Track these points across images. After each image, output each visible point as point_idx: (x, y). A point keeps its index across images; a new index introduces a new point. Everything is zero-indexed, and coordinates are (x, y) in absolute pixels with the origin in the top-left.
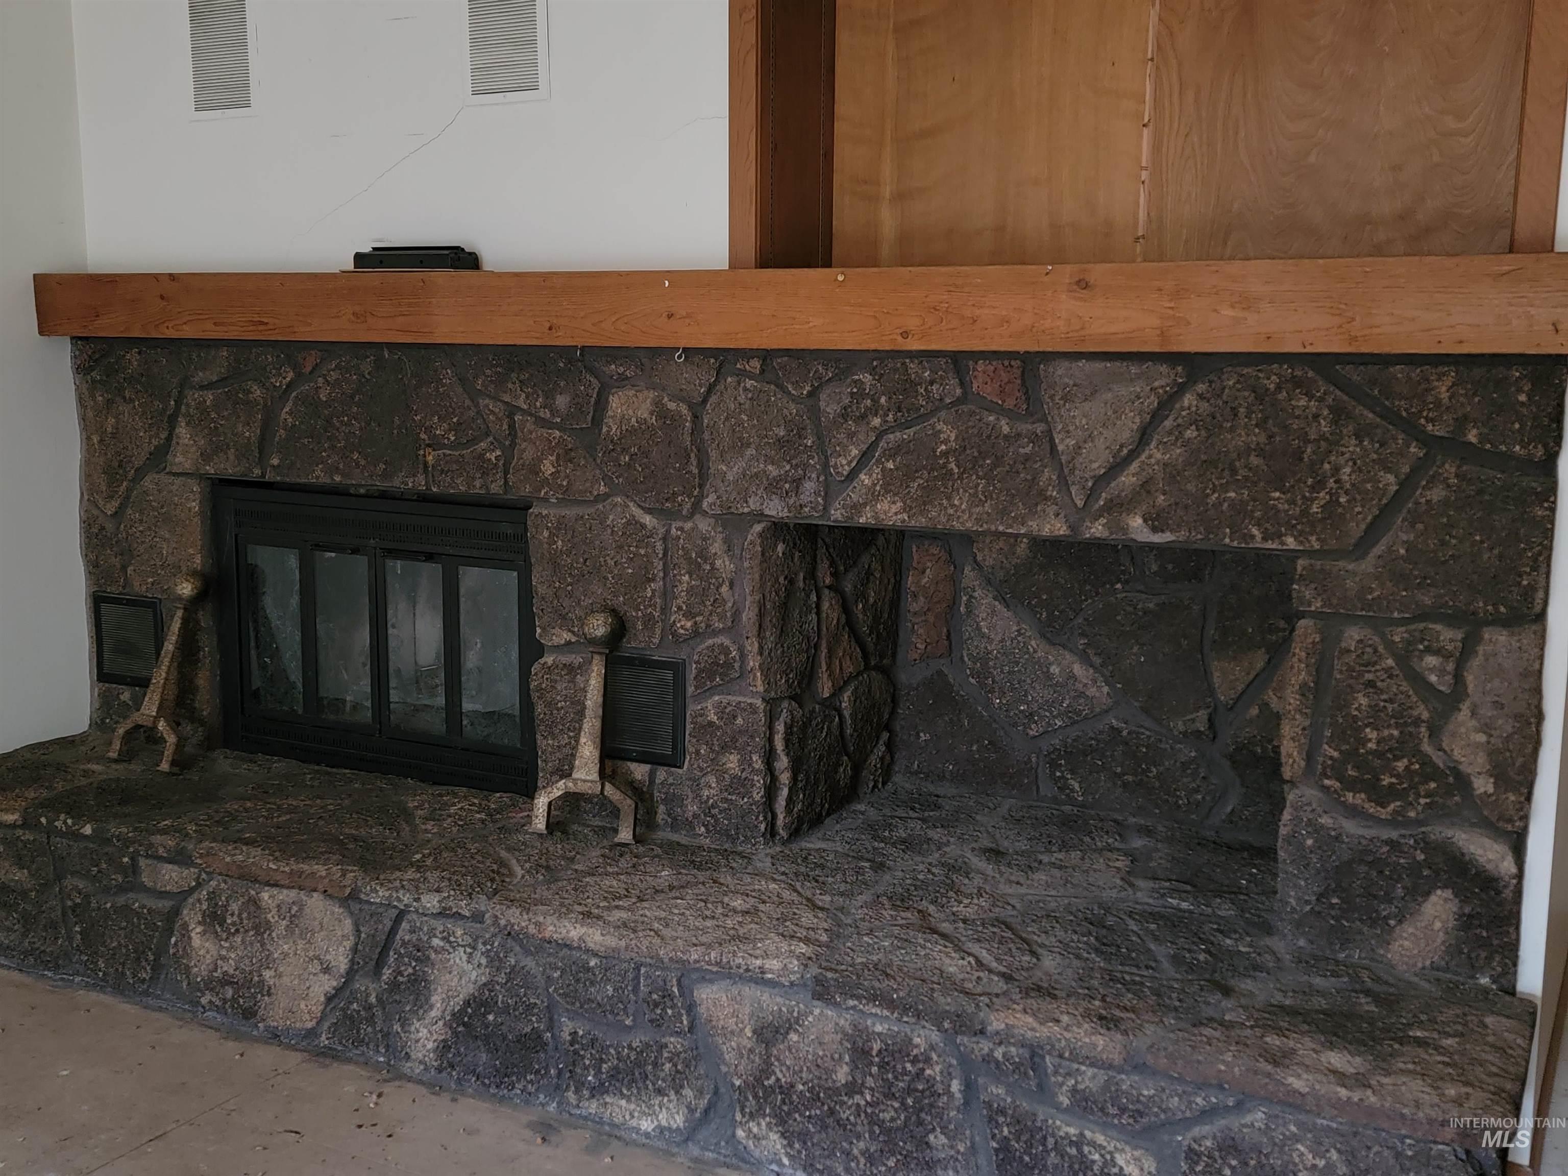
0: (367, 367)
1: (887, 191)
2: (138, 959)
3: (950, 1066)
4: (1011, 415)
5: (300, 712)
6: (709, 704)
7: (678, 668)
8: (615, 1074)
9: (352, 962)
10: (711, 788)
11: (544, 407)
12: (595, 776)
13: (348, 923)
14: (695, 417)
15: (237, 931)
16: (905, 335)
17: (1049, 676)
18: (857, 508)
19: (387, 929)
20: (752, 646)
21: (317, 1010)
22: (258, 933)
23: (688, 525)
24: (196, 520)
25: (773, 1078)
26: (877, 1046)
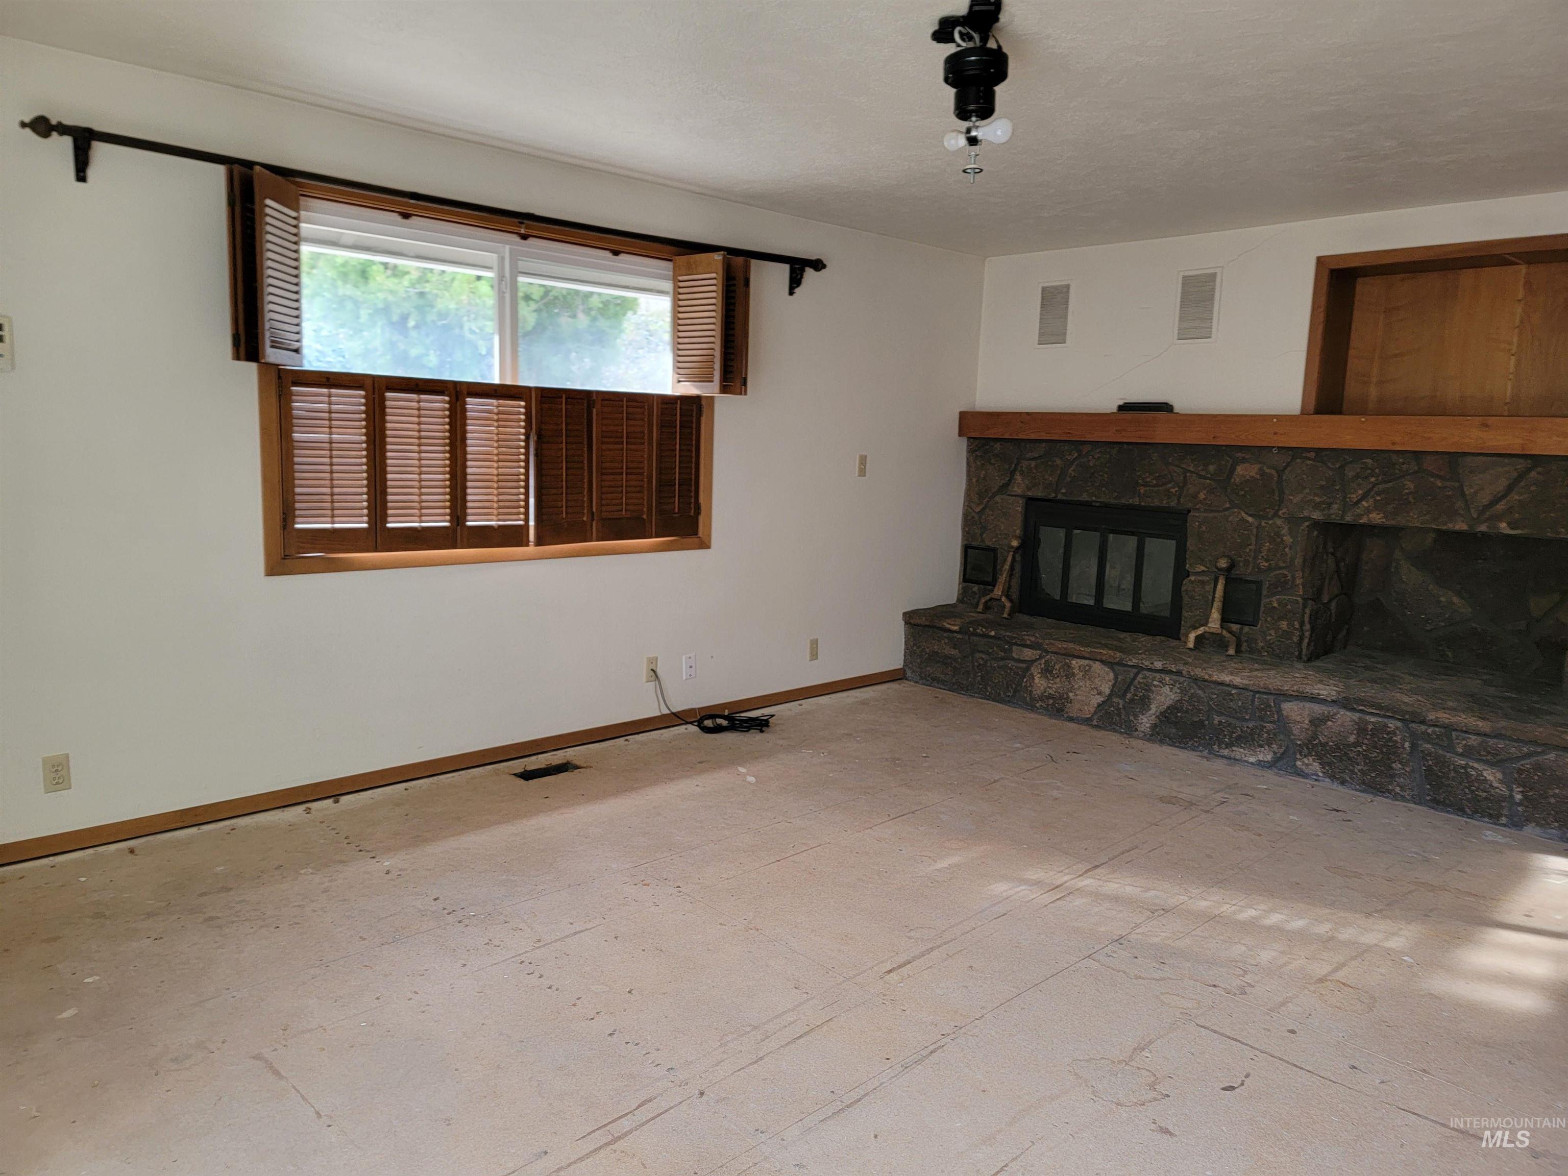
0: (1114, 452)
1: (1374, 380)
2: (1008, 687)
3: (1405, 736)
4: (1441, 478)
5: (1058, 598)
6: (1274, 599)
7: (1259, 584)
8: (1239, 738)
9: (1112, 691)
10: (1272, 635)
11: (1203, 470)
12: (1218, 626)
13: (1112, 675)
14: (1279, 476)
15: (1058, 677)
16: (1394, 444)
17: (1439, 602)
18: (1360, 516)
19: (1131, 677)
20: (1299, 574)
21: (1092, 710)
22: (1067, 678)
23: (1270, 522)
24: (1019, 515)
25: (1318, 740)
26: (1370, 727)
